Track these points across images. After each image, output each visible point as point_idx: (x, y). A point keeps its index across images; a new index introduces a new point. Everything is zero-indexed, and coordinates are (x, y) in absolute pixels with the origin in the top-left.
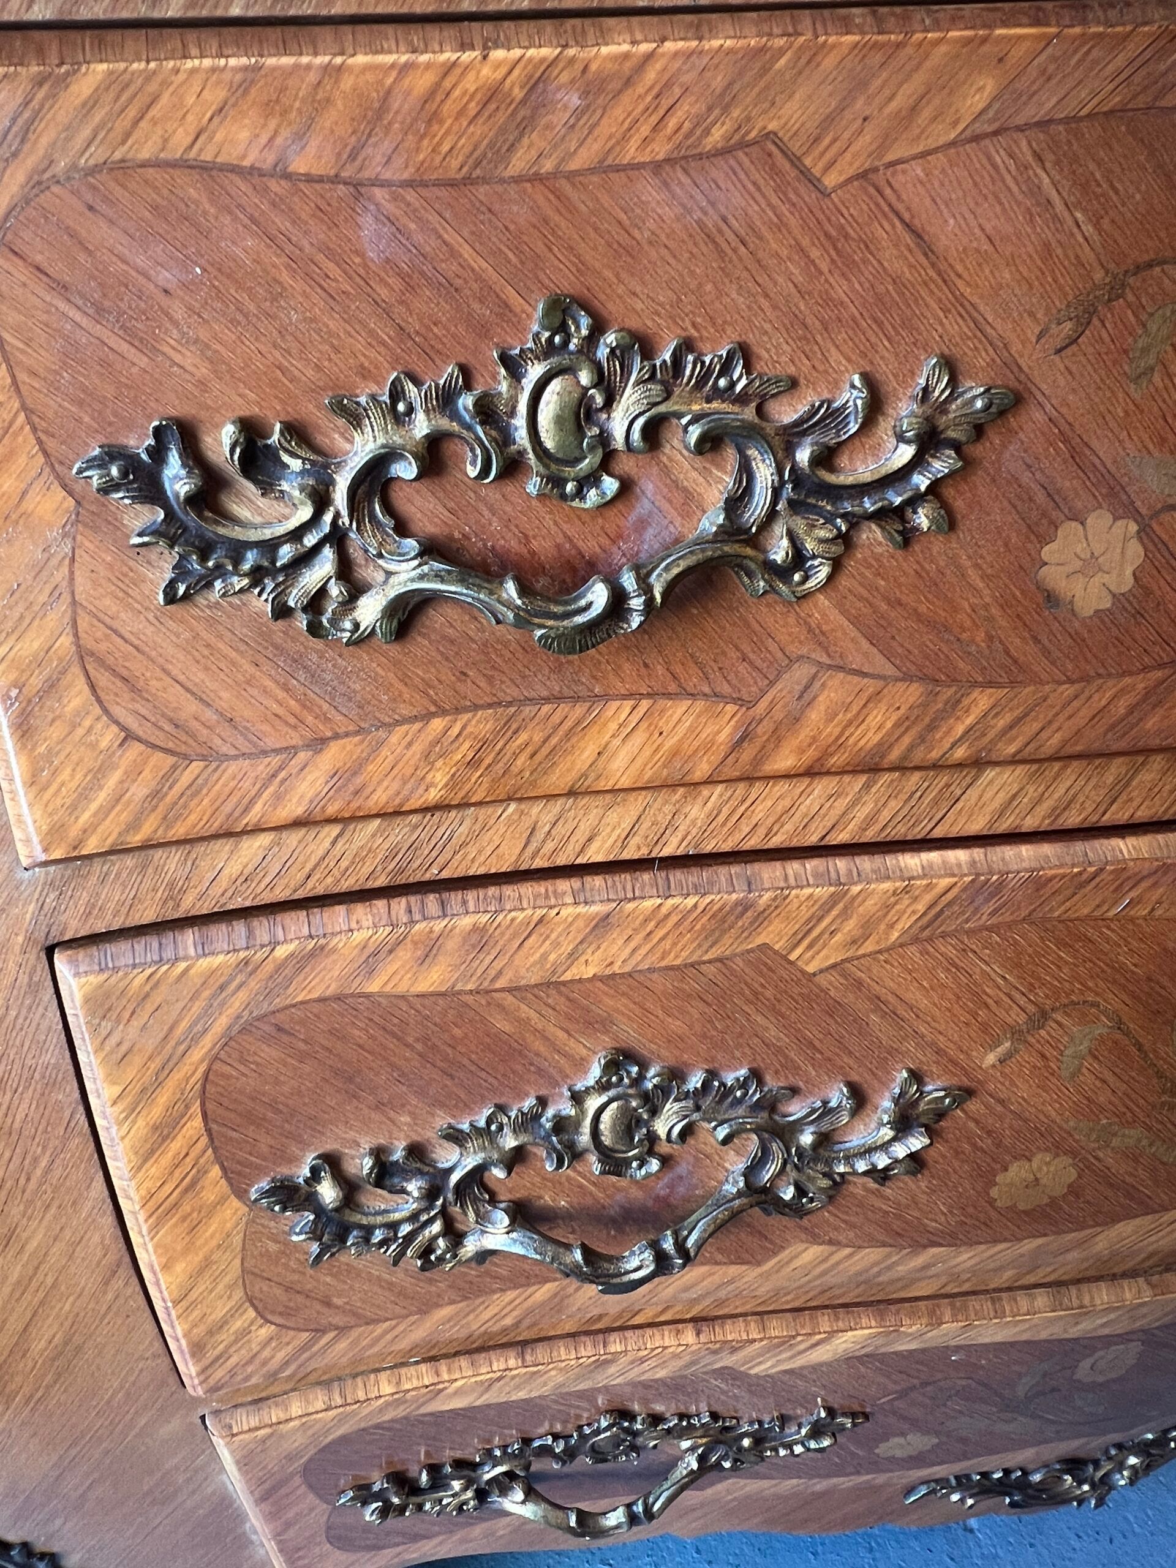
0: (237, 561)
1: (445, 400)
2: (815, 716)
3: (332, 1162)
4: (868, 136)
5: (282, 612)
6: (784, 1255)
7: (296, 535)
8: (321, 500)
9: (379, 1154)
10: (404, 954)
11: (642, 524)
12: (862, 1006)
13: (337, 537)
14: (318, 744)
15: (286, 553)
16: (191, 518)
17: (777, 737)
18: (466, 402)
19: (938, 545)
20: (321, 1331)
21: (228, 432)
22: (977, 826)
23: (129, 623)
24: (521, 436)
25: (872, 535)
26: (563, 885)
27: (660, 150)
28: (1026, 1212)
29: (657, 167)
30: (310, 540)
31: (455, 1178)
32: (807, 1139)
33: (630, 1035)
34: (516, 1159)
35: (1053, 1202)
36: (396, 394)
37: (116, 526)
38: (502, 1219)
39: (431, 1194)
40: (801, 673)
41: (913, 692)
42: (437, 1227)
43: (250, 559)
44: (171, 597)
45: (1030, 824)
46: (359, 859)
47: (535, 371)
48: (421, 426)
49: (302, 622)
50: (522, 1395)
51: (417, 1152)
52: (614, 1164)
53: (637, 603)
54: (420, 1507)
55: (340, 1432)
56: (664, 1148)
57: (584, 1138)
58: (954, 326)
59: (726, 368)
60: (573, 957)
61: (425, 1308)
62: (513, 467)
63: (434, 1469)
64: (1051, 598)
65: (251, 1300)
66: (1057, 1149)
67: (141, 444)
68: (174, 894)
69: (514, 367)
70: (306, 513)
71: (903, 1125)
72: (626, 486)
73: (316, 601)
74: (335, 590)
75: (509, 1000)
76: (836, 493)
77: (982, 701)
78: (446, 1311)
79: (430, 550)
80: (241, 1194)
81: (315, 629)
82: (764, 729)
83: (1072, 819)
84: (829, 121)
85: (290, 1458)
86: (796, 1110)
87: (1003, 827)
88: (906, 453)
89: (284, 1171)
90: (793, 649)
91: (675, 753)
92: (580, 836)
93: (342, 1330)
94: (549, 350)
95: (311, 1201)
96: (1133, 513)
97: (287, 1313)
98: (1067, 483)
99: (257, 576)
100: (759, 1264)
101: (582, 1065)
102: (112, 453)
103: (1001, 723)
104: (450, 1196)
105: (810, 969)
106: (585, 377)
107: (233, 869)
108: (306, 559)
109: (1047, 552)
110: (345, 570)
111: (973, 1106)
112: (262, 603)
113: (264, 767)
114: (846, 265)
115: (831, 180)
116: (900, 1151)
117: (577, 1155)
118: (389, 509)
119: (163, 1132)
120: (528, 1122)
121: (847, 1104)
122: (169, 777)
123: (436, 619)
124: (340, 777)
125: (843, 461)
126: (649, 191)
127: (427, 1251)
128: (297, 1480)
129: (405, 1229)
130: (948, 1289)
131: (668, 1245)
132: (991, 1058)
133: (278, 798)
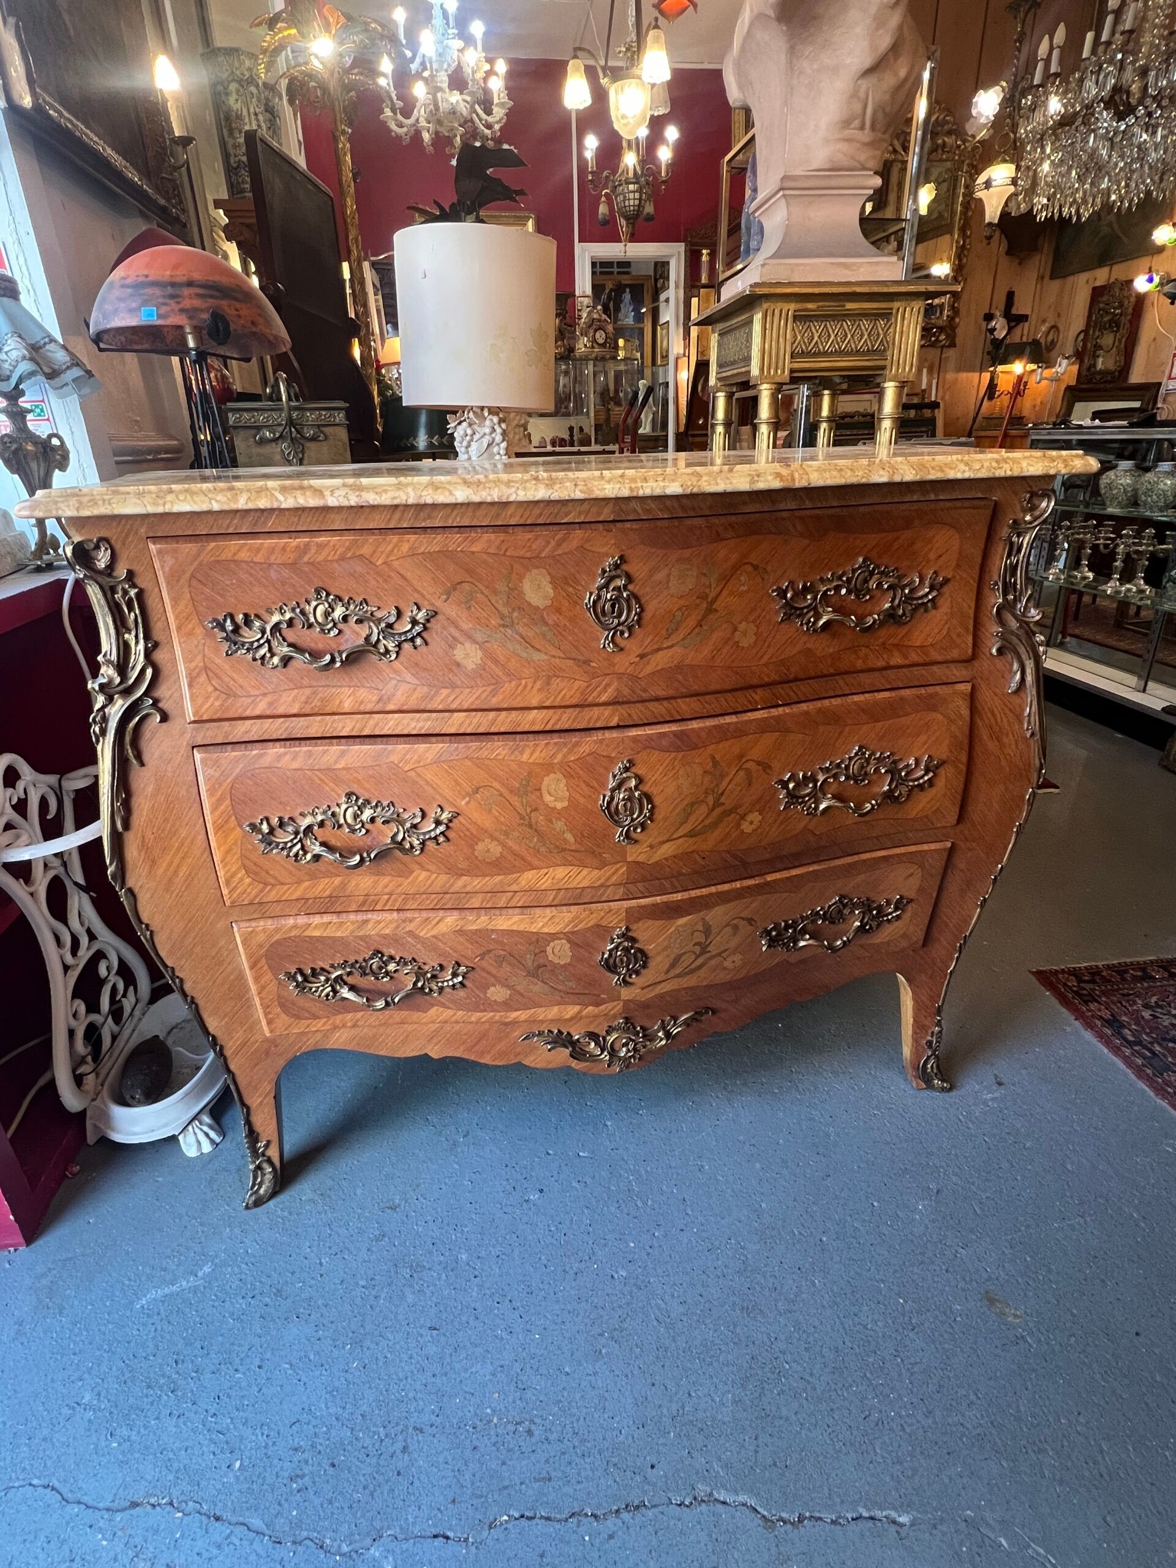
0: (243, 646)
1: (293, 610)
2: (399, 693)
3: (267, 819)
4: (384, 556)
5: (254, 659)
6: (415, 874)
7: (258, 641)
8: (263, 632)
9: (280, 819)
10: (288, 757)
11: (347, 641)
12: (422, 783)
13: (268, 641)
14: (265, 695)
15: (256, 645)
16: (232, 636)
17: (389, 699)
18: (298, 610)
19: (424, 649)
20: (266, 884)
21: (241, 616)
22: (453, 731)
23: (217, 661)
24: (312, 620)
25: (407, 646)
26: (335, 741)
27: (336, 557)
28: (490, 863)
29: (337, 561)
30: (262, 642)
31: (302, 829)
32: (408, 825)
33: (355, 789)
34: (322, 824)
35: (497, 859)
36: (281, 608)
37: (214, 636)
38: (318, 844)
39: (296, 833)
40: (394, 682)
41: (426, 689)
42: (299, 846)
43: (247, 646)
44: (227, 655)
45: (469, 731)
46: (277, 729)
47: (314, 603)
48: (288, 616)
49: (259, 662)
50: (339, 934)
51: (291, 819)
52: (353, 831)
53: (338, 660)
54: (311, 989)
55: (277, 937)
56: (367, 826)
57: (342, 821)
58: (416, 595)
59: (361, 604)
60: (336, 762)
61: (299, 882)
62: (310, 626)
63: (313, 969)
64: (458, 665)
65: (245, 867)
66: (493, 838)
67: (221, 618)
68: (227, 735)
69: (308, 602)
70: (259, 636)
71: (438, 823)
72: (340, 632)
73: (263, 657)
74: (268, 655)
75: (318, 773)
76: (393, 635)
77: (445, 692)
78: (307, 884)
79: (290, 645)
80: (241, 826)
81: (263, 664)
82: (385, 697)
83: (481, 730)
84: (374, 552)
85: (261, 946)
86: (406, 816)
87: (461, 731)
88: (409, 626)
89: (253, 821)
90: (391, 676)
91: (362, 702)
92: (339, 728)
93: (273, 885)
94: (317, 599)
95: (260, 831)
96: (477, 643)
97: (256, 874)
98: (457, 634)
99: (248, 650)
100: (407, 878)
101: (339, 796)
102: (215, 620)
103: (451, 699)
104: (302, 835)
105: (406, 769)
106: (327, 605)
107: (243, 729)
108: (260, 646)
109: (455, 652)
110: (270, 650)
111: (460, 818)
112: (250, 656)
113: (250, 700)
114: (385, 581)
115: (378, 563)
116: (438, 832)
117: (340, 826)
118: (281, 635)
119: (220, 801)
120: (324, 813)
121: (420, 814)
122: (226, 700)
123: (293, 663)
124: (270, 704)
125: (396, 626)
126: (336, 565)
127: (297, 855)
128: (264, 961)
129: (289, 845)
130: (484, 905)
131: (365, 855)
132: (463, 803)
133: (253, 709)
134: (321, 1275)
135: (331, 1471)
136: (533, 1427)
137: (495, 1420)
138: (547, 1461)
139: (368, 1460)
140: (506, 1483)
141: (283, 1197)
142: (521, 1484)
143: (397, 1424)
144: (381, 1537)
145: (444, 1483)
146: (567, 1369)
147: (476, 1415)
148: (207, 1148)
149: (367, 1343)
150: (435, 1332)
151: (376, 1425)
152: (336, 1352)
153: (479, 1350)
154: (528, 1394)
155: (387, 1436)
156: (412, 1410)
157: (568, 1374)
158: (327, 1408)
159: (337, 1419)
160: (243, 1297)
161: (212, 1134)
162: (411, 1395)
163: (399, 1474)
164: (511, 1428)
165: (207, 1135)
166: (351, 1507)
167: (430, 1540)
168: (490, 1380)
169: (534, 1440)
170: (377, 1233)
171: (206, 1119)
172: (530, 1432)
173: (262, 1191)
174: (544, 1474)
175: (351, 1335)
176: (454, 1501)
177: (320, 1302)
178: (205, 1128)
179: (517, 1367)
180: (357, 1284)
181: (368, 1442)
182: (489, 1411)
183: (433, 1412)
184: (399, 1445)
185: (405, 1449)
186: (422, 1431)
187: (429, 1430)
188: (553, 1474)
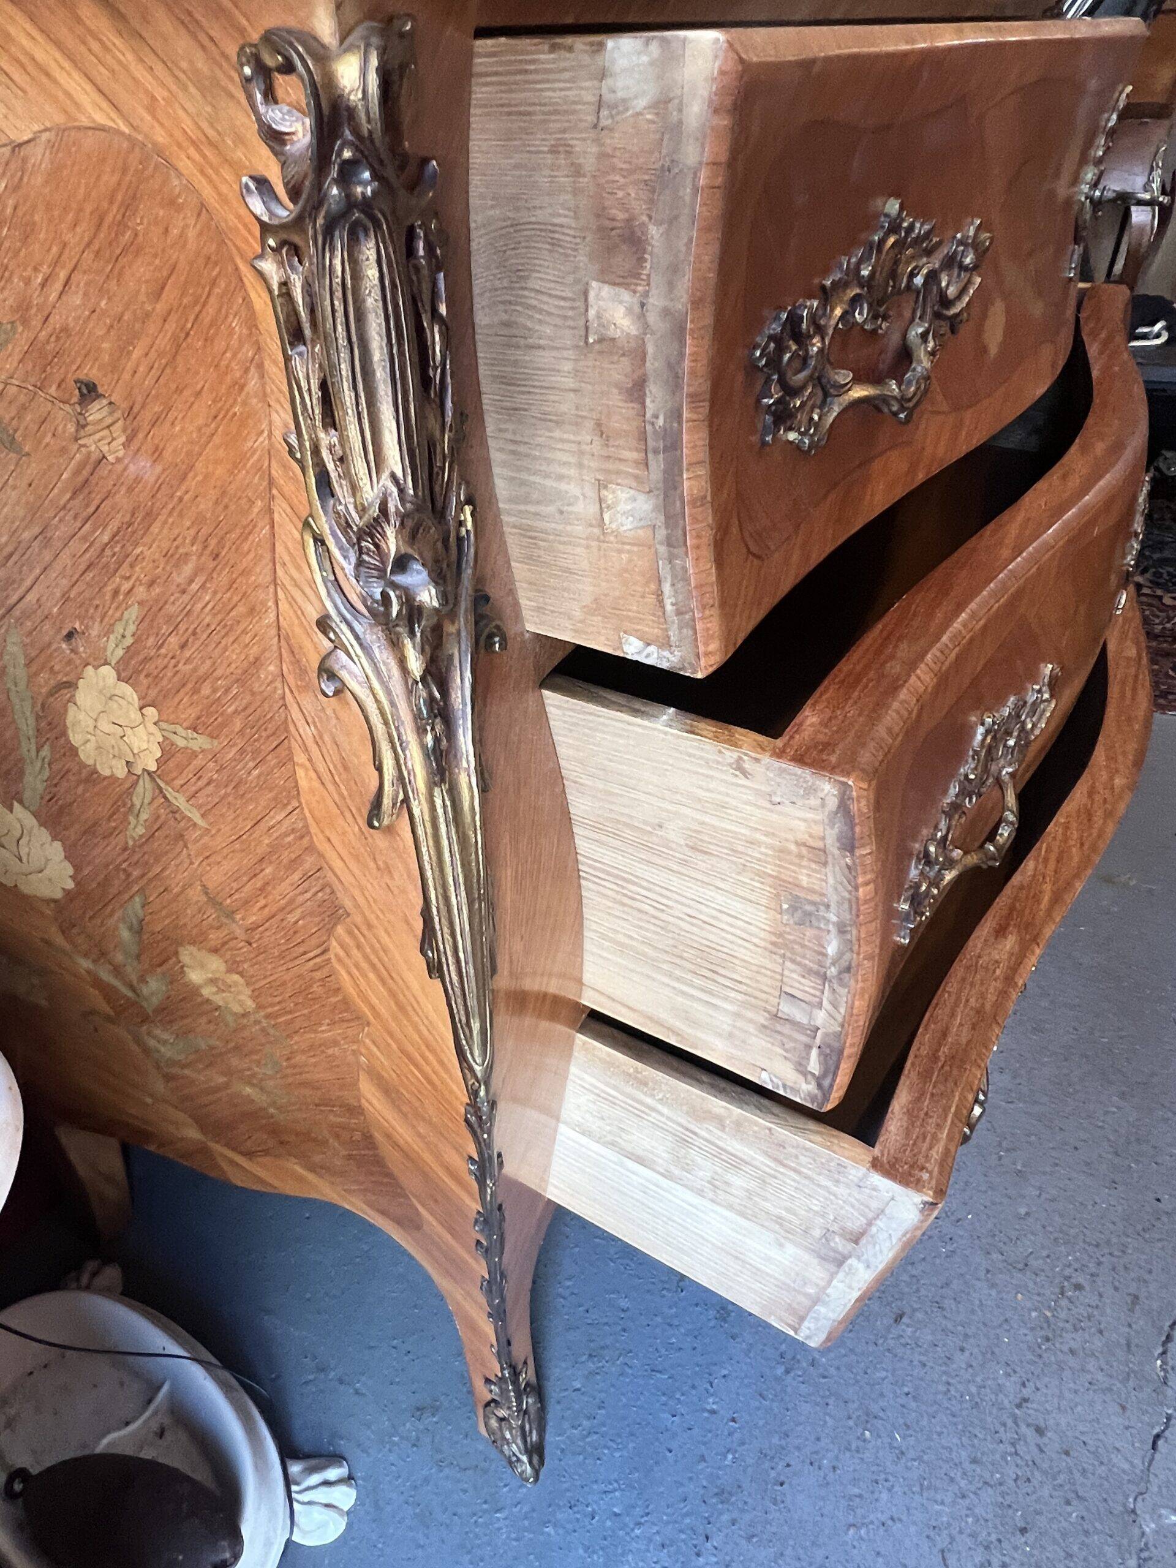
134: (733, 1420)
135: (1030, 1537)
136: (1073, 1281)
137: (1049, 1314)
138: (1116, 1289)
139: (1035, 1482)
140: (1123, 1341)
141: (554, 1412)
142: (1130, 1326)
143: (1004, 1425)
144: (1133, 1511)
145: (1099, 1407)
146: (1023, 1211)
147: (1032, 1329)
148: (345, 1497)
149: (875, 1408)
150: (905, 1320)
151: (993, 1452)
152: (868, 1455)
153: (956, 1285)
154: (1034, 1263)
155: (1013, 1444)
156: (993, 1397)
157: (1027, 1214)
158: (942, 1503)
159: (964, 1497)
160: (698, 1555)
161: (333, 1474)
162: (974, 1390)
163: (1067, 1453)
164: (1064, 1303)
165: (327, 1483)
166: (1086, 1533)
167: (1158, 1456)
168: (999, 1292)
169: (1088, 1288)
170: (712, 1313)
171: (295, 1468)
172: (1078, 1287)
173: (535, 1437)
174: (1129, 1299)
175: (851, 1423)
176: (1124, 1408)
177: (775, 1440)
178: (315, 1479)
179: (995, 1256)
180: (777, 1379)
181: (1011, 1471)
182: (1034, 1314)
183: (1008, 1375)
184: (1029, 1433)
185: (1040, 1431)
186: (1026, 1400)
187: (1026, 1392)
188: (1132, 1290)
